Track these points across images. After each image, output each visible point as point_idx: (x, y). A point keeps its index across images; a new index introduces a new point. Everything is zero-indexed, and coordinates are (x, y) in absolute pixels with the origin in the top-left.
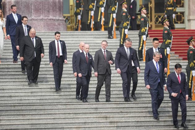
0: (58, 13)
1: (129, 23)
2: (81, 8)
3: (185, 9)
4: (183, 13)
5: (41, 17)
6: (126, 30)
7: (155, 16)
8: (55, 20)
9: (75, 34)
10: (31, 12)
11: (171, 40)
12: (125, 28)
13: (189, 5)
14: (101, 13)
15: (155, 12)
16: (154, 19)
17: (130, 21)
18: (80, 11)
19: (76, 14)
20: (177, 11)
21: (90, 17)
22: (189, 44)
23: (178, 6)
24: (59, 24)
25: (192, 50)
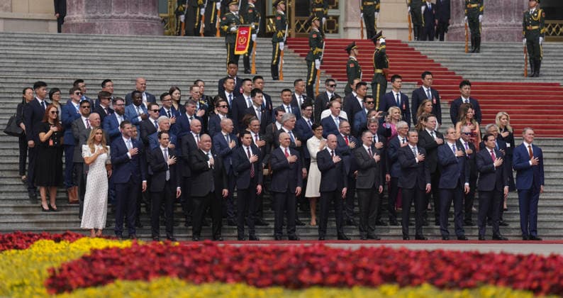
0: (151, 9)
1: (258, 24)
2: (185, 4)
3: (340, 12)
4: (336, 18)
5: (126, 14)
6: (254, 36)
7: (296, 21)
8: (146, 19)
9: (177, 40)
10: (111, 6)
11: (322, 48)
12: (253, 32)
13: (346, 7)
14: (216, 10)
15: (296, 15)
16: (294, 25)
17: (259, 21)
18: (184, 8)
19: (178, 13)
20: (329, 14)
21: (198, 17)
22: (349, 53)
23: (330, 7)
24: (153, 26)
25: (353, 62)
